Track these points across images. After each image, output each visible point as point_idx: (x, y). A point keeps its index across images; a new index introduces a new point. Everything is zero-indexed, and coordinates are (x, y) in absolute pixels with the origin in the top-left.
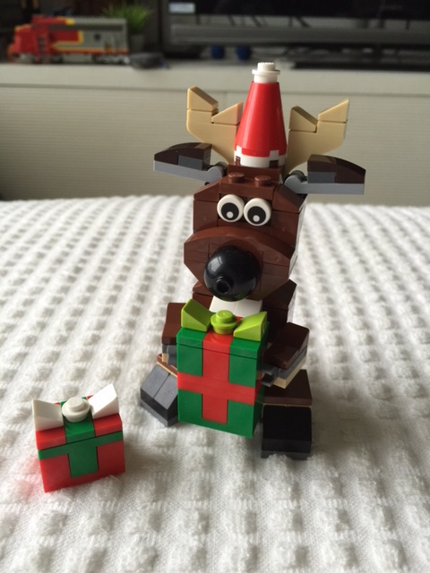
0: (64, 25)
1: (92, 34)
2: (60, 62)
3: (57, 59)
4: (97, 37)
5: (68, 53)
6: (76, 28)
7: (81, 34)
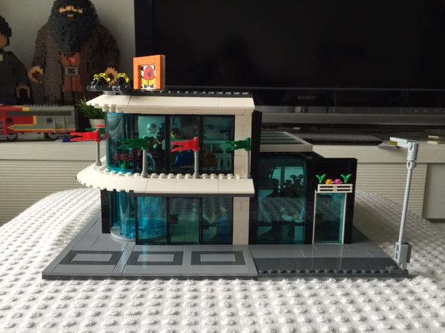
0: (21, 111)
1: (45, 118)
2: (15, 140)
3: (13, 138)
4: (49, 121)
5: (23, 133)
6: (31, 113)
7: (35, 118)
